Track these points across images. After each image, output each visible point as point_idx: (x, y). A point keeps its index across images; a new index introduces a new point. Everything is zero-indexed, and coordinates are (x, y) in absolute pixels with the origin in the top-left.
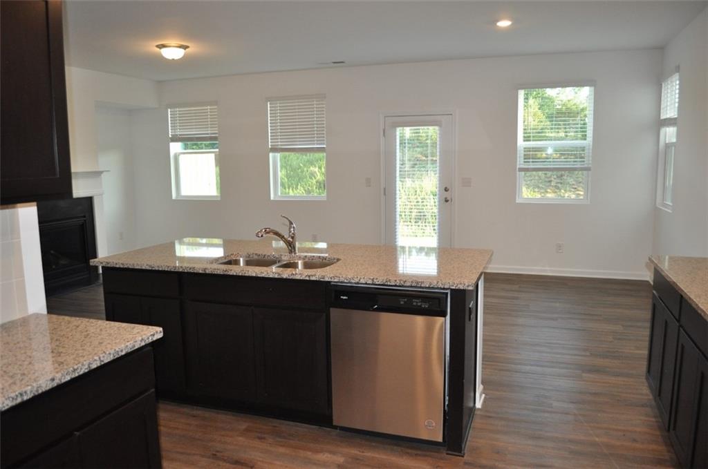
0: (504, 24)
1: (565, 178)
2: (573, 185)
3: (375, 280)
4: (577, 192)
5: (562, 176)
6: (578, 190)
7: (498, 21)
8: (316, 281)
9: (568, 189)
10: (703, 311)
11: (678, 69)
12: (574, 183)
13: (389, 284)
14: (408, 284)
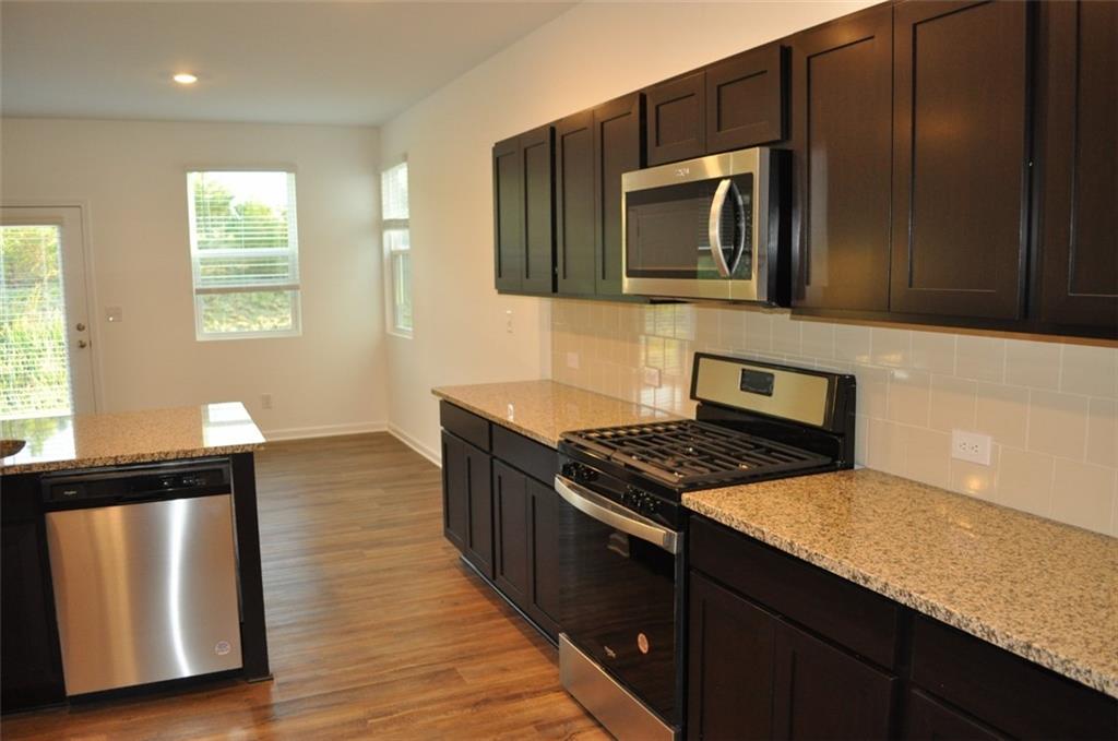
0: (185, 79)
1: (215, 301)
2: (231, 312)
3: (120, 459)
4: (240, 323)
5: (212, 299)
6: (239, 320)
7: (175, 74)
8: (17, 475)
9: (224, 319)
10: (529, 431)
11: (405, 158)
12: (232, 309)
13: (142, 460)
14: (173, 457)
